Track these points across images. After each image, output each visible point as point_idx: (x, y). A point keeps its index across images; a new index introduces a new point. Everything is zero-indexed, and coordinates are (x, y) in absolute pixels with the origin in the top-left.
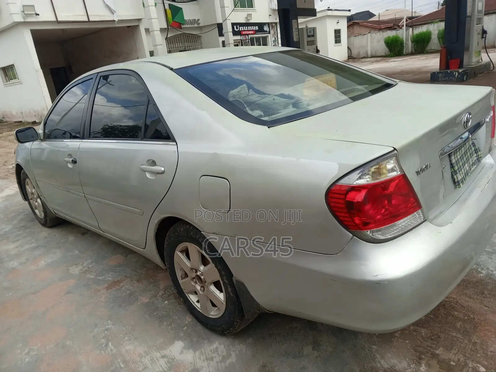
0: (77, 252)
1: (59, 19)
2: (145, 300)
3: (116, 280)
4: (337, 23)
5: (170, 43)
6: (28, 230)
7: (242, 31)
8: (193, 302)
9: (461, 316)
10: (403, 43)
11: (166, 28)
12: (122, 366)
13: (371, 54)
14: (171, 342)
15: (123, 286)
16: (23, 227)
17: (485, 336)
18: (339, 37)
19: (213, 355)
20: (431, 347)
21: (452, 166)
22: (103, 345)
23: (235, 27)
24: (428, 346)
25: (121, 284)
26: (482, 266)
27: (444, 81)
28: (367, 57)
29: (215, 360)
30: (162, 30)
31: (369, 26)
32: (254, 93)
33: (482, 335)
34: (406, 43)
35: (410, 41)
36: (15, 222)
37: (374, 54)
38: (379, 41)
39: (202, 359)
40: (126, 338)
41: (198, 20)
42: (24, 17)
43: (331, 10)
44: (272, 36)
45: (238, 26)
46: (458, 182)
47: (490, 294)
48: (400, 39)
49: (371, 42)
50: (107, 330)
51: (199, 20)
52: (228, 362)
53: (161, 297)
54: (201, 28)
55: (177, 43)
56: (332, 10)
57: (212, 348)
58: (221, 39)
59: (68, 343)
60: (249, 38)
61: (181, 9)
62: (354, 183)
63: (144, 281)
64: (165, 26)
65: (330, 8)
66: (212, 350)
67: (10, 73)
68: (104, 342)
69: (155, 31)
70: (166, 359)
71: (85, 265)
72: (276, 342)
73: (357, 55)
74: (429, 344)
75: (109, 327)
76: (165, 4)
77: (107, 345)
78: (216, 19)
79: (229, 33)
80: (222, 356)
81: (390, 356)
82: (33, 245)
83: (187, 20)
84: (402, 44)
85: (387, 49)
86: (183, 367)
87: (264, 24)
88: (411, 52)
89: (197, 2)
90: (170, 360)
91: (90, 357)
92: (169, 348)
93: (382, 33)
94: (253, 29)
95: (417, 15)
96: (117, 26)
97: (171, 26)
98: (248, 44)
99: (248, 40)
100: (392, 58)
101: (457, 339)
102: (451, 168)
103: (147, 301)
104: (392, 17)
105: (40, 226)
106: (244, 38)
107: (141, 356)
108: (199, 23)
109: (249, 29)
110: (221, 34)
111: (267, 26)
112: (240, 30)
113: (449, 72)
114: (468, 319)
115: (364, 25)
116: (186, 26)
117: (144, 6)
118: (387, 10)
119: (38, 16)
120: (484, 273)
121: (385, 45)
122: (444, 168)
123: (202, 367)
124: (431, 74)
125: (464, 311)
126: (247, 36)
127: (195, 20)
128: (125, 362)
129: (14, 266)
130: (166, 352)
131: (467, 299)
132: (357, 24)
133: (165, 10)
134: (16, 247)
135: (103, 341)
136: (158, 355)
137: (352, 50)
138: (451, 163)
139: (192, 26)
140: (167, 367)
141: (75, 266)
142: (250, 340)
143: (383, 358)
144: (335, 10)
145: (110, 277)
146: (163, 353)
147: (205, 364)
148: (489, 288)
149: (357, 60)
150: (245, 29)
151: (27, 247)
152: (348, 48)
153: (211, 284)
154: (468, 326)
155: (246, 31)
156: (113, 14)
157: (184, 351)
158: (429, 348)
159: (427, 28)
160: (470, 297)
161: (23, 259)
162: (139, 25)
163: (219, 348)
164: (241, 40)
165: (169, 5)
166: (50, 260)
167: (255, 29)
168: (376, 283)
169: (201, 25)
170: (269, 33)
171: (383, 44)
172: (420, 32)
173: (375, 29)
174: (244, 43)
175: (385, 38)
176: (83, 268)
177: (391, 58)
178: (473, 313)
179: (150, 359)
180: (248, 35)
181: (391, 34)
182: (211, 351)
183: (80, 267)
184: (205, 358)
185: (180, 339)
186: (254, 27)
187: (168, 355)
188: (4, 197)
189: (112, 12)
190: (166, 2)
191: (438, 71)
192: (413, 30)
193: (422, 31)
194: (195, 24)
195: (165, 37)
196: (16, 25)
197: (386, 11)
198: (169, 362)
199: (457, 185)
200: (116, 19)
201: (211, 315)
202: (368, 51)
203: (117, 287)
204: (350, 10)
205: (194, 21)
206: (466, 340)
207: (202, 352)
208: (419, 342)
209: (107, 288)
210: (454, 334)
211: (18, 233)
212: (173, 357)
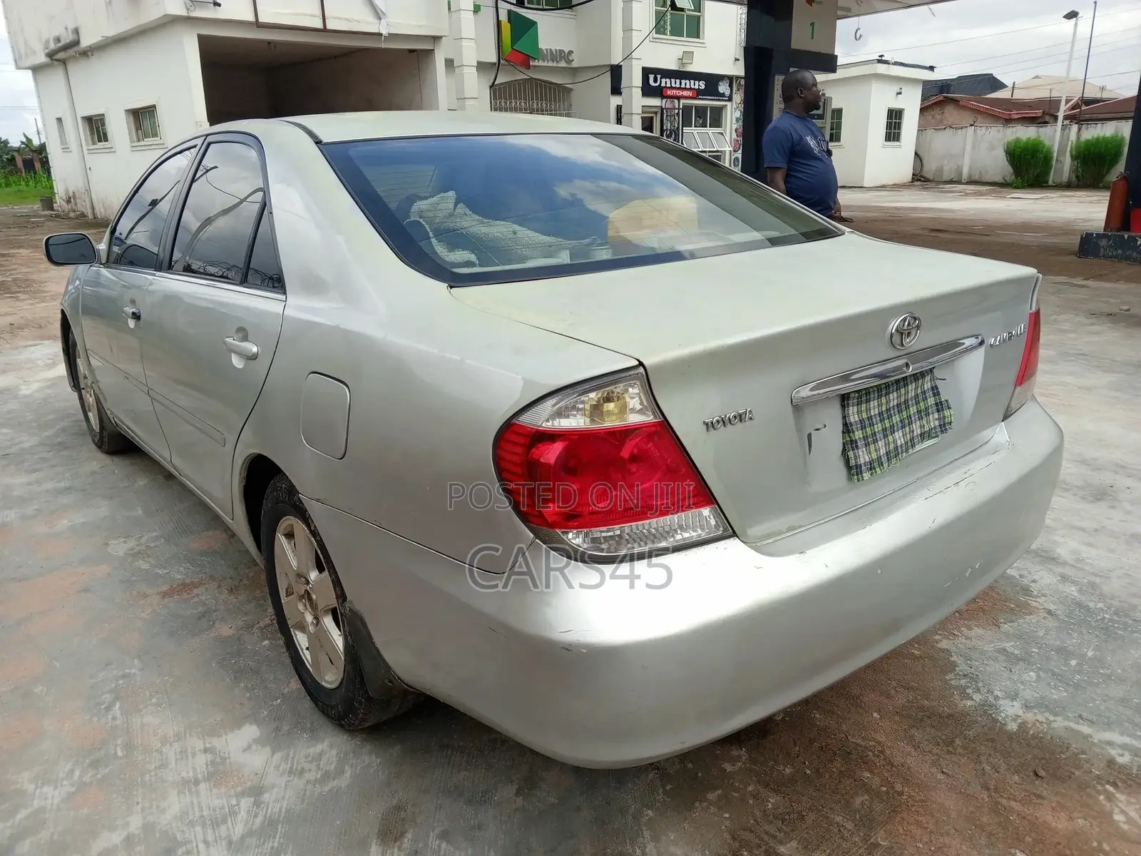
0: (140, 512)
1: (261, 19)
2: (226, 630)
3: (188, 581)
4: (898, 94)
5: (500, 98)
6: (65, 453)
7: (665, 87)
8: (302, 649)
9: (876, 782)
10: (1051, 158)
11: (494, 64)
12: (120, 754)
13: (970, 176)
14: (238, 724)
15: (198, 595)
16: (60, 443)
17: (906, 835)
18: (898, 126)
19: (307, 766)
20: (774, 837)
21: (847, 428)
22: (102, 707)
23: (651, 77)
24: (767, 833)
25: (195, 591)
26: (980, 684)
27: (1111, 257)
28: (959, 182)
29: (307, 776)
30: (481, 66)
31: (982, 110)
32: (469, 212)
33: (901, 831)
34: (1057, 160)
35: (1068, 154)
36: (50, 432)
37: (976, 178)
38: (992, 148)
39: (281, 769)
40: (154, 700)
41: (570, 52)
42: (189, 7)
43: (886, 62)
44: (734, 106)
45: (659, 77)
46: (858, 467)
47: (964, 748)
48: (1045, 150)
49: (973, 148)
50: (124, 677)
51: (573, 52)
52: (333, 784)
53: (261, 629)
54: (575, 71)
55: (515, 98)
56: (889, 64)
57: (311, 751)
58: (615, 101)
59: (38, 689)
60: (681, 107)
61: (534, 23)
62: (543, 425)
63: (242, 592)
64: (494, 59)
65: (883, 58)
66: (309, 755)
67: (146, 124)
68: (107, 700)
69: (465, 68)
70: (210, 757)
71: (143, 540)
72: (449, 764)
73: (934, 175)
74: (772, 829)
75: (130, 673)
76: (499, 9)
77: (108, 709)
78: (609, 56)
79: (634, 90)
80: (324, 771)
81: (672, 838)
82: (62, 485)
83: (545, 52)
84: (1047, 159)
85: (1010, 169)
86: (236, 779)
87: (721, 78)
88: (1068, 182)
89: (574, 13)
90: (218, 760)
91: (67, 725)
92: (226, 734)
93: (1002, 129)
94: (693, 87)
95: (1105, 96)
96: (383, 46)
97: (506, 60)
98: (677, 118)
99: (677, 111)
100: (1018, 191)
101: (840, 830)
102: (843, 432)
103: (230, 632)
104: (1043, 94)
105: (93, 446)
106: (669, 105)
107: (164, 741)
108: (571, 59)
109: (683, 86)
110: (616, 90)
111: (728, 84)
112: (663, 85)
113: (1126, 236)
114: (887, 793)
115: (969, 106)
116: (541, 63)
117: (449, 9)
118: (1037, 77)
119: (217, 7)
120: (978, 700)
121: (1005, 159)
122: (818, 430)
123: (273, 786)
124: (1082, 237)
125: (886, 774)
126: (676, 101)
127: (561, 51)
128: (129, 747)
129: (9, 519)
130: (217, 743)
131: (909, 748)
132: (954, 101)
133: (499, 23)
134: (29, 484)
135: (108, 697)
136: (199, 745)
137: (925, 162)
138: (846, 423)
139: (555, 64)
140: (204, 772)
141: (122, 540)
142: (397, 750)
143: (656, 839)
144: (896, 63)
145: (179, 574)
146: (210, 743)
147: (282, 781)
148: (971, 733)
149: (933, 185)
150: (674, 85)
151: (50, 485)
152: (916, 153)
153: (326, 612)
154: (878, 807)
155: (675, 88)
156: (380, 19)
157: (254, 747)
158: (766, 838)
159: (1115, 130)
160: (916, 747)
161: (29, 511)
162: (433, 50)
163: (326, 754)
164: (662, 109)
165: (510, 12)
166: (81, 520)
167: (697, 87)
168: (563, 648)
169: (575, 64)
170: (730, 99)
171: (1000, 155)
172: (1096, 136)
173: (995, 118)
174: (667, 116)
175: (1009, 143)
176: (138, 545)
177: (1014, 191)
178: (906, 781)
179: (179, 750)
180: (678, 98)
181: (1026, 133)
182: (306, 757)
183: (132, 543)
184: (288, 770)
185: (258, 722)
186: (697, 82)
187: (218, 749)
188: (50, 380)
189: (378, 15)
190: (501, 4)
191: (1102, 231)
192: (1079, 129)
193: (1101, 135)
194: (561, 60)
195: (491, 84)
196: (170, 22)
197: (1034, 78)
198: (213, 762)
199: (853, 475)
200: (384, 32)
201: (326, 681)
202: (962, 169)
203: (185, 596)
204: (932, 68)
205: (560, 54)
206: (859, 835)
207: (288, 755)
208: (752, 822)
209: (164, 595)
210: (839, 819)
211: (45, 455)
212: (227, 753)
